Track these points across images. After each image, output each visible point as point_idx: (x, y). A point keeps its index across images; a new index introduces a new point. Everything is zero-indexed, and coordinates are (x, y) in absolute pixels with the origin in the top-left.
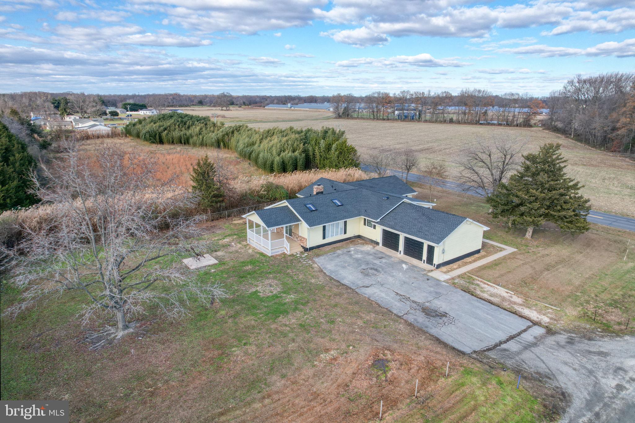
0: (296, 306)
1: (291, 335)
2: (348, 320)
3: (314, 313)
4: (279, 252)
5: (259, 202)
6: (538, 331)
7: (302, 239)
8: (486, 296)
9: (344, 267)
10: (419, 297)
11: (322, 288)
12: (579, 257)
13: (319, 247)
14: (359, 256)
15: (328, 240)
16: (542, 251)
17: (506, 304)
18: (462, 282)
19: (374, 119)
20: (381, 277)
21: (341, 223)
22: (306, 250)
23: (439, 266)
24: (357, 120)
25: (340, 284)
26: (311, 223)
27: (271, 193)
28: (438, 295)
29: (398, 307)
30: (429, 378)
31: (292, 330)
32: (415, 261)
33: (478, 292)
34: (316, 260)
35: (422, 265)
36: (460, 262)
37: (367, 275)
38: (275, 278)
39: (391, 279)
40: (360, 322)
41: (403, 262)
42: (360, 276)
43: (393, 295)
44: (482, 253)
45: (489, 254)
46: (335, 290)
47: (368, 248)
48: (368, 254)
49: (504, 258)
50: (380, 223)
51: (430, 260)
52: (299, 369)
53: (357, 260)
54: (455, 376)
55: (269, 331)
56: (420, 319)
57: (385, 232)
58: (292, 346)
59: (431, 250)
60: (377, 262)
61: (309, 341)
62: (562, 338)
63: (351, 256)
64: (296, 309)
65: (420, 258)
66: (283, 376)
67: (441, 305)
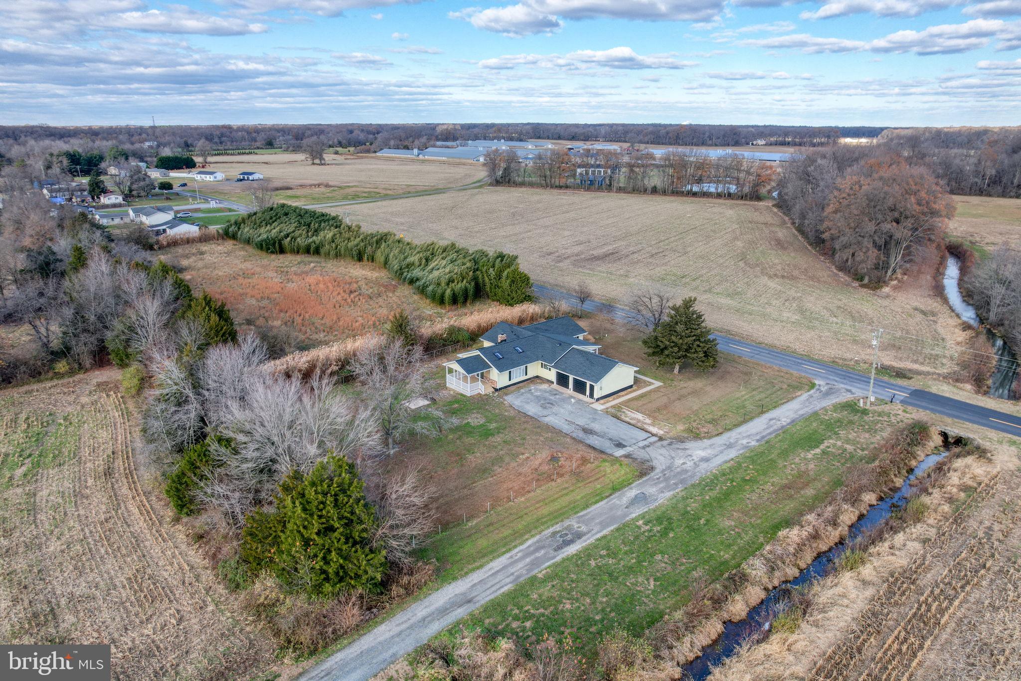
0: (498, 431)
1: (499, 447)
2: (534, 437)
3: (511, 434)
4: (476, 392)
5: (444, 345)
6: (654, 439)
7: (493, 382)
8: (627, 419)
9: (528, 403)
10: (582, 422)
11: (513, 418)
12: (709, 388)
13: (506, 387)
14: (538, 394)
15: (513, 381)
16: (683, 385)
17: (639, 425)
18: (613, 410)
19: (547, 186)
20: (555, 409)
21: (523, 367)
22: (496, 390)
23: (598, 400)
24: (523, 189)
25: (526, 415)
26: (501, 369)
27: (453, 336)
28: (594, 420)
29: (566, 428)
30: (582, 464)
31: (499, 444)
32: (581, 396)
33: (623, 417)
34: (506, 398)
35: (586, 398)
36: (615, 396)
37: (545, 408)
38: (478, 413)
39: (562, 411)
40: (542, 439)
41: (572, 397)
42: (540, 409)
43: (563, 421)
44: (635, 388)
45: (639, 388)
46: (523, 419)
47: (545, 386)
48: (545, 391)
49: (650, 392)
50: (554, 367)
51: (592, 395)
52: (509, 463)
53: (537, 397)
54: (596, 463)
55: (485, 445)
56: (581, 435)
57: (558, 374)
58: (501, 452)
59: (592, 387)
60: (552, 398)
61: (511, 450)
62: (665, 443)
63: (532, 394)
64: (498, 433)
65: (584, 393)
66: (500, 467)
67: (596, 426)
